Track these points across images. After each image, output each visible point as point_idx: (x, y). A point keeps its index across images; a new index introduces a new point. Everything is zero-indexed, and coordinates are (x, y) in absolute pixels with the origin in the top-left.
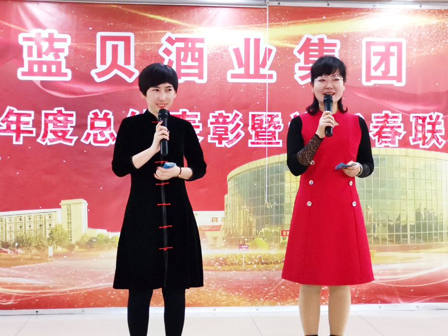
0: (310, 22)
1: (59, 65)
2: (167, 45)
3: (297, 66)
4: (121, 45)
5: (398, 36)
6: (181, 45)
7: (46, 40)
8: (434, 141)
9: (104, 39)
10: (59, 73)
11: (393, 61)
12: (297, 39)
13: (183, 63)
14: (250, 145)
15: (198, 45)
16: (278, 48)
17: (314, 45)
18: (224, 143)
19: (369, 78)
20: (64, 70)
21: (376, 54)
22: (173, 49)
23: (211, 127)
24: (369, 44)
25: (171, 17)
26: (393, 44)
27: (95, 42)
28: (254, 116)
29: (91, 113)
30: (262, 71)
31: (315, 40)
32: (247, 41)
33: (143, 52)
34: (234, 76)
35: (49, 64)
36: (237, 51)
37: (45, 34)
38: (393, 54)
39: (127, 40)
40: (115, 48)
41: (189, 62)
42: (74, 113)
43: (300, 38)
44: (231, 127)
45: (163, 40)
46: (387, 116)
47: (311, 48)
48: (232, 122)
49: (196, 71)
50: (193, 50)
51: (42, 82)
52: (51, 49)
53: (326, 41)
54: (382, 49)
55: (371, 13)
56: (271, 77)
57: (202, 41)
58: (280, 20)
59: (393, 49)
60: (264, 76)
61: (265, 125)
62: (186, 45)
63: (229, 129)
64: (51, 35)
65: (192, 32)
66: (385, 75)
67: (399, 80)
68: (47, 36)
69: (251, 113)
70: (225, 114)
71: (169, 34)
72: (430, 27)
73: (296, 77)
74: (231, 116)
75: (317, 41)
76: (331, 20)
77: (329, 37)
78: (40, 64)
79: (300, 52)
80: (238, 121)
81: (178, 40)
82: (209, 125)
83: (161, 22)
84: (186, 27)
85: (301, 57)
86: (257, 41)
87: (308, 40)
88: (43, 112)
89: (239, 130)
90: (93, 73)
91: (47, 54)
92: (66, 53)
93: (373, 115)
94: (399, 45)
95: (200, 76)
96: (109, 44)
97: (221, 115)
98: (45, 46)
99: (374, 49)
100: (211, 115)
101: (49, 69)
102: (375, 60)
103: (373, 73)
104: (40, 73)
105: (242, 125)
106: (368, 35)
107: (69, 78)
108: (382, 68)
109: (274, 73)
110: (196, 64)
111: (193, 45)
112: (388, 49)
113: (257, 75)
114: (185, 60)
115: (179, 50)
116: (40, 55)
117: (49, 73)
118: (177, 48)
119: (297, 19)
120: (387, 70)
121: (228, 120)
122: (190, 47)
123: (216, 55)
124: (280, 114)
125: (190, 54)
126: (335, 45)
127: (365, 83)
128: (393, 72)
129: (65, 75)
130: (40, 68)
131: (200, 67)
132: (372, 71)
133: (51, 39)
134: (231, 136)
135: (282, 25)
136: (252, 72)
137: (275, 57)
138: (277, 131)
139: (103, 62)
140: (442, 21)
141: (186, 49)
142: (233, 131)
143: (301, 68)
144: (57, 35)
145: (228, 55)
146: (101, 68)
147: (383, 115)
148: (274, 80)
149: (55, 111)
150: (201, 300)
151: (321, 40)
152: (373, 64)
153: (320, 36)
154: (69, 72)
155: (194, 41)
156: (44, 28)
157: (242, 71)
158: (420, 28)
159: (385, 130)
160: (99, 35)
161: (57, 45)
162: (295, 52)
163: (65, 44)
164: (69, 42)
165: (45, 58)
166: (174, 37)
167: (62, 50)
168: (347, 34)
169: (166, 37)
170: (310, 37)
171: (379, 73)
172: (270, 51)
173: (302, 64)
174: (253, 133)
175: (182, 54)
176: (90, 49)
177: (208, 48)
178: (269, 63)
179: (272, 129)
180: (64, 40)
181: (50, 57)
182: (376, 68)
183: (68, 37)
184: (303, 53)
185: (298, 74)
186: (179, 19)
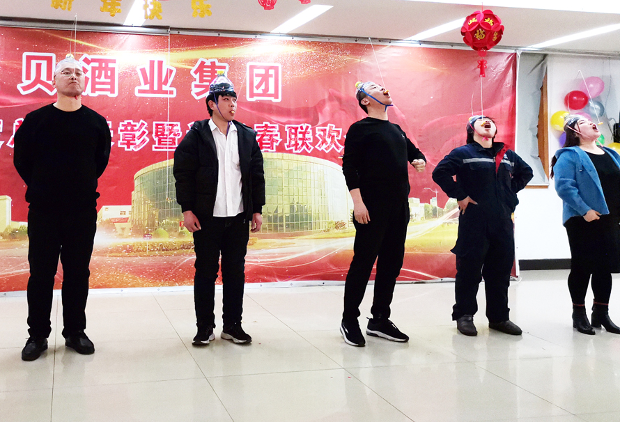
0: (204, 48)
3: (193, 84)
4: (44, 63)
5: (275, 62)
6: (96, 64)
8: (304, 147)
9: (29, 58)
11: (271, 81)
12: (193, 62)
13: (97, 80)
14: (154, 149)
15: (110, 65)
16: (177, 69)
17: (208, 67)
18: (132, 147)
19: (252, 95)
21: (258, 75)
22: (89, 67)
23: (121, 133)
24: (252, 67)
25: (87, 42)
26: (272, 68)
27: (22, 61)
28: (157, 125)
29: (16, 121)
30: (165, 88)
31: (208, 63)
32: (152, 63)
34: (141, 91)
36: (143, 71)
38: (271, 76)
39: (49, 60)
40: (39, 66)
41: (103, 79)
43: (196, 61)
44: (137, 134)
46: (266, 126)
47: (205, 69)
48: (138, 130)
49: (108, 87)
50: (106, 69)
53: (218, 64)
54: (262, 71)
55: (253, 43)
56: (171, 92)
57: (114, 61)
58: (179, 46)
59: (272, 72)
60: (166, 92)
61: (166, 133)
62: (100, 65)
63: (137, 136)
65: (105, 54)
66: (265, 93)
67: (276, 97)
69: (154, 123)
70: (133, 123)
71: (85, 55)
72: (300, 56)
73: (193, 93)
74: (138, 125)
75: (210, 64)
76: (222, 47)
77: (220, 61)
79: (196, 72)
80: (143, 129)
81: (94, 60)
82: (119, 132)
83: (79, 45)
84: (100, 50)
85: (197, 76)
86: (160, 63)
87: (203, 63)
89: (144, 136)
90: (19, 87)
93: (256, 125)
94: (276, 69)
95: (112, 91)
96: (34, 63)
97: (129, 123)
99: (256, 71)
100: (121, 123)
102: (257, 81)
103: (255, 91)
105: (147, 132)
106: (252, 61)
108: (263, 87)
109: (174, 90)
110: (109, 80)
111: (107, 65)
112: (267, 71)
113: (160, 91)
114: (99, 77)
115: (94, 69)
118: (92, 67)
119: (194, 45)
120: (266, 89)
121: (135, 128)
122: (104, 66)
123: (126, 73)
124: (179, 123)
125: (103, 72)
126: (224, 68)
127: (249, 99)
128: (272, 91)
131: (112, 83)
132: (255, 89)
134: (138, 142)
135: (181, 50)
136: (156, 88)
137: (175, 76)
138: (177, 138)
139: (28, 78)
140: (310, 50)
141: (100, 68)
142: (139, 137)
143: (196, 86)
145: (136, 74)
146: (26, 83)
147: (263, 125)
148: (174, 95)
150: (110, 282)
151: (213, 63)
152: (256, 84)
153: (212, 60)
155: (107, 61)
157: (147, 87)
158: (292, 55)
159: (265, 137)
160: (25, 54)
162: (192, 73)
166: (90, 57)
168: (234, 59)
169: (83, 57)
170: (204, 60)
171: (260, 91)
172: (171, 71)
173: (197, 82)
174: (156, 139)
175: (97, 72)
176: (16, 66)
177: (119, 68)
178: (170, 81)
179: (172, 136)
182: (258, 87)
184: (198, 73)
185: (194, 91)
186: (95, 43)
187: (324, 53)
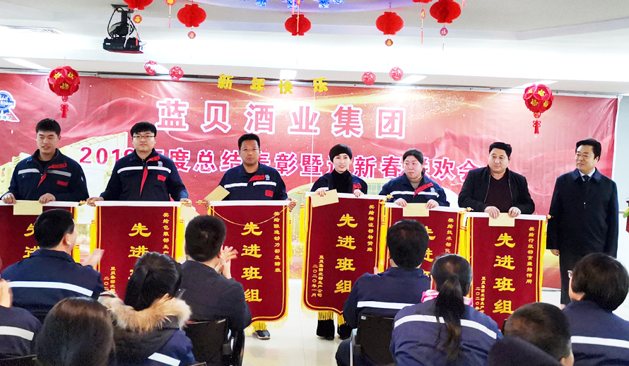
0: (343, 97)
1: (180, 121)
2: (250, 110)
3: (333, 124)
4: (220, 109)
5: (400, 107)
6: (259, 110)
7: (173, 105)
9: (210, 105)
10: (180, 126)
11: (397, 122)
12: (333, 108)
13: (259, 121)
14: (301, 175)
15: (269, 110)
16: (321, 113)
17: (345, 111)
18: (284, 173)
19: (380, 134)
20: (184, 124)
21: (385, 118)
22: (253, 112)
23: (276, 162)
24: (381, 111)
25: (252, 92)
26: (397, 111)
27: (204, 107)
28: (304, 156)
29: (200, 152)
30: (311, 127)
31: (345, 108)
32: (301, 108)
33: (234, 113)
34: (292, 130)
35: (174, 120)
36: (294, 114)
37: (173, 101)
38: (397, 118)
39: (224, 106)
40: (216, 111)
41: (263, 121)
42: (189, 152)
43: (337, 106)
44: (289, 163)
45: (247, 107)
46: (391, 157)
48: (290, 160)
49: (268, 126)
50: (266, 113)
51: (170, 132)
52: (176, 110)
53: (353, 109)
54: (390, 115)
55: (383, 91)
56: (316, 131)
57: (272, 107)
58: (323, 95)
59: (397, 115)
60: (311, 131)
61: (311, 162)
62: (262, 110)
63: (288, 164)
64: (177, 102)
65: (266, 102)
66: (391, 132)
67: (401, 135)
68: (174, 103)
69: (302, 154)
70: (285, 155)
71: (251, 102)
72: (422, 102)
73: (333, 132)
74: (290, 156)
75: (347, 109)
76: (357, 95)
77: (355, 106)
78: (169, 120)
79: (335, 115)
80: (293, 159)
81: (257, 106)
82: (275, 161)
83: (247, 95)
84: (262, 98)
85: (336, 119)
86: (308, 108)
87: (341, 108)
88: (170, 151)
89: (294, 165)
90: (202, 126)
91: (174, 114)
92: (186, 114)
93: (383, 157)
94: (401, 112)
95: (270, 129)
96: (213, 108)
98: (173, 109)
99: (384, 114)
100: (277, 155)
101: (175, 123)
102: (384, 122)
103: (383, 130)
104: (169, 126)
105: (296, 161)
106: (381, 106)
107: (187, 129)
108: (390, 127)
109: (318, 129)
110: (268, 122)
111: (267, 110)
112: (393, 114)
113: (307, 130)
114: (261, 119)
115: (257, 113)
116: (169, 115)
117: (175, 126)
118: (256, 112)
119: (334, 94)
120: (393, 128)
121: (287, 158)
122: (264, 111)
123: (281, 116)
125: (264, 115)
126: (358, 111)
127: (378, 137)
128: (397, 130)
129: (185, 127)
130: (169, 123)
131: (270, 124)
132: (383, 128)
133: (176, 105)
134: (289, 169)
135: (324, 98)
136: (304, 128)
137: (319, 118)
138: (319, 166)
139: (209, 120)
140: (431, 97)
141: (262, 113)
142: (290, 166)
143: (336, 126)
144: (180, 102)
145: (289, 117)
146: (207, 123)
147: (389, 157)
148: (318, 133)
149: (177, 150)
151: (349, 108)
152: (383, 124)
153: (349, 106)
154: (187, 126)
155: (267, 107)
156: (172, 98)
157: (297, 127)
158: (415, 101)
159: (390, 167)
160: (207, 102)
161: (180, 109)
162: (332, 116)
163: (185, 107)
164: (187, 107)
165: (172, 117)
166: (254, 104)
167: (183, 112)
168: (367, 104)
169: (249, 104)
171: (387, 130)
172: (316, 115)
173: (337, 123)
174: (303, 167)
175: (259, 115)
176: (200, 111)
177: (276, 112)
178: (315, 123)
179: (315, 165)
180: (185, 106)
181: (176, 116)
182: (385, 127)
183: (187, 104)
184: (338, 116)
185: (334, 130)
187: (443, 100)
